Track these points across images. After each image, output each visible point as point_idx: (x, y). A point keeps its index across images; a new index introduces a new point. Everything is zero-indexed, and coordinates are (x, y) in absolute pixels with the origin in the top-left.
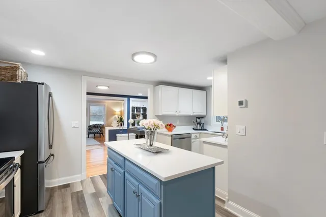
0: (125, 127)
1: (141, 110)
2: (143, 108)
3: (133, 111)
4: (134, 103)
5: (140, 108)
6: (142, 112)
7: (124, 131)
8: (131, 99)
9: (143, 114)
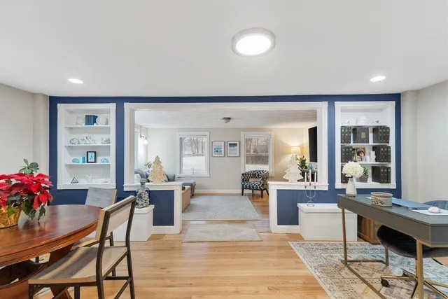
0: (322, 184)
1: (371, 135)
2: (375, 130)
3: (345, 139)
4: (349, 116)
5: (365, 129)
6: (371, 143)
7: (319, 197)
8: (338, 105)
9: (374, 148)
